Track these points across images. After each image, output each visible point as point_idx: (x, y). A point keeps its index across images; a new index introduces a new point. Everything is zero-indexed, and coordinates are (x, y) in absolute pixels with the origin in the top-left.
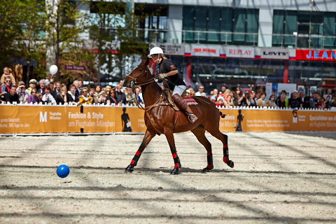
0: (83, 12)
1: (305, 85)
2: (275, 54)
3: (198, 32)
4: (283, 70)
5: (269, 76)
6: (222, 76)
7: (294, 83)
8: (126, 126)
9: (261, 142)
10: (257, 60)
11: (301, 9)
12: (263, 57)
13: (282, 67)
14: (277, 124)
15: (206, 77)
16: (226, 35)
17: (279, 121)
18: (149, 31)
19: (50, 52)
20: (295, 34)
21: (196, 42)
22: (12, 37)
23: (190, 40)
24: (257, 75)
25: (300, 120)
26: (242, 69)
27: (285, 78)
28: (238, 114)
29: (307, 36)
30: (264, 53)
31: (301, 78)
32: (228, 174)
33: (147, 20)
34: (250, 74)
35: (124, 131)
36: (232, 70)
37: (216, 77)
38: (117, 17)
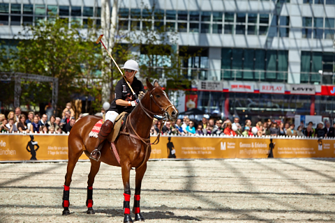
0: (134, 53)
1: (330, 117)
2: (303, 90)
3: (235, 71)
4: (310, 104)
5: (298, 109)
6: (256, 109)
7: (320, 115)
8: (171, 153)
9: (290, 167)
10: (287, 95)
11: (326, 50)
12: (292, 92)
13: (309, 101)
14: (305, 151)
15: (242, 110)
16: (260, 74)
17: (306, 149)
18: (192, 70)
19: (105, 88)
20: (321, 72)
21: (233, 79)
22: (72, 75)
23: (228, 77)
24: (287, 108)
25: (325, 148)
26: (274, 102)
27: (312, 111)
28: (269, 142)
29: (331, 74)
30: (293, 89)
31: (327, 111)
32: (260, 195)
33: (190, 60)
34: (281, 107)
35: (169, 157)
36: (264, 104)
37: (251, 110)
38: (164, 57)
